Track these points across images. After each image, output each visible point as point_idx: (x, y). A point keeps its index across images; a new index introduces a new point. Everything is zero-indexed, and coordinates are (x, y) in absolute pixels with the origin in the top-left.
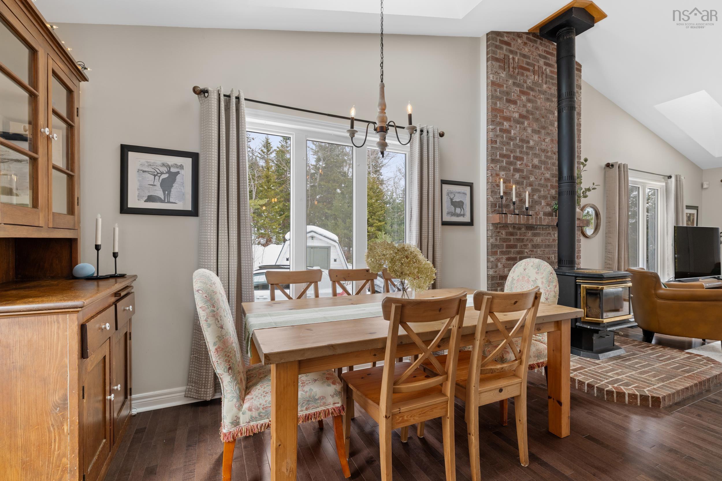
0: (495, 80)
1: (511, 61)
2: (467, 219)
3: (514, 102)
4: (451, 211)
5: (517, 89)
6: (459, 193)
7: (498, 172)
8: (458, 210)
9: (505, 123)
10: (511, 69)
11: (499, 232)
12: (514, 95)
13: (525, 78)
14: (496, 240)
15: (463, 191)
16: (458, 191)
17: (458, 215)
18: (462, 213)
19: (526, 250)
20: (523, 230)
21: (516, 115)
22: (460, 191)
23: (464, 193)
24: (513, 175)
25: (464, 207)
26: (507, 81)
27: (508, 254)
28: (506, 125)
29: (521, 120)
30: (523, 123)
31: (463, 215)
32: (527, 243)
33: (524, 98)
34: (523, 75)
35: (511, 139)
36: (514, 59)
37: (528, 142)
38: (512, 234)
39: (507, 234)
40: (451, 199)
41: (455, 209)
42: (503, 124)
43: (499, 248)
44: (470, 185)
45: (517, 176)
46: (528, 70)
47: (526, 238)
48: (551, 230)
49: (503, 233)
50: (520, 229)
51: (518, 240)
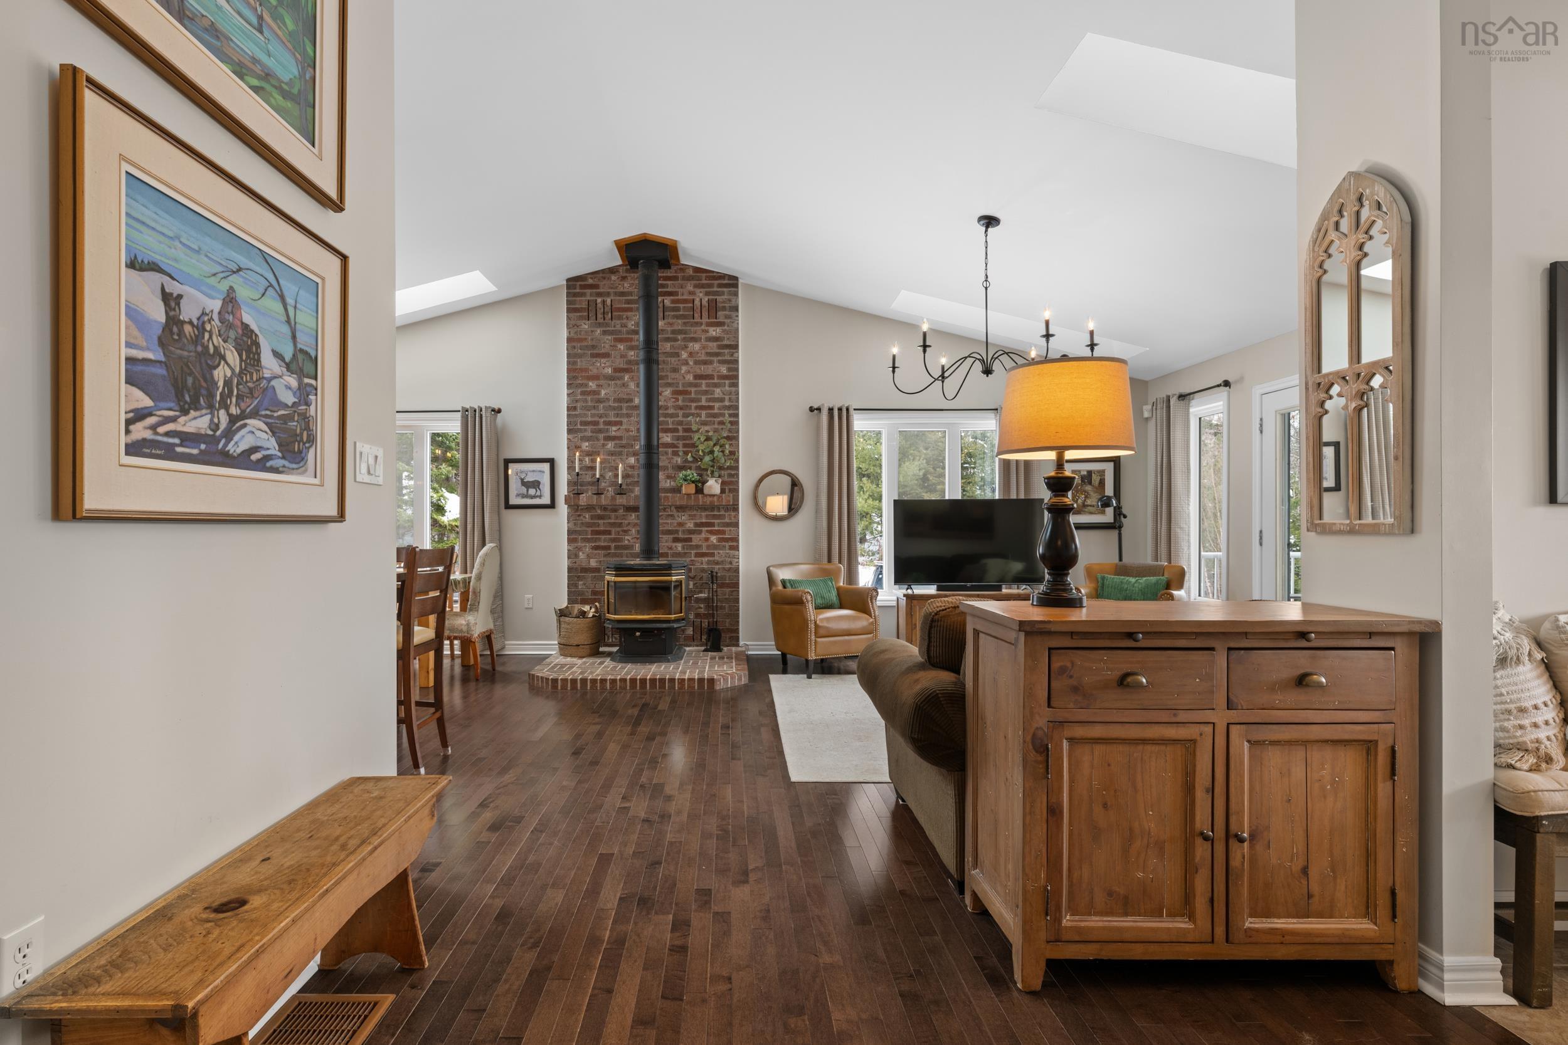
0: (572, 335)
1: (600, 305)
2: (546, 500)
3: (606, 355)
4: (521, 492)
5: (610, 338)
6: (534, 471)
7: (578, 444)
8: (532, 492)
9: (591, 384)
10: (600, 316)
11: (579, 516)
12: (604, 347)
13: (625, 321)
14: (575, 524)
15: (539, 469)
16: (531, 469)
17: (532, 497)
18: (538, 493)
19: (626, 537)
20: (621, 511)
21: (609, 371)
22: (535, 469)
23: (540, 471)
24: (604, 445)
25: (540, 487)
26: (592, 331)
27: (595, 542)
28: (592, 385)
29: (617, 374)
30: (622, 378)
31: (540, 497)
32: (629, 528)
33: (621, 347)
34: (620, 318)
35: (599, 401)
36: (604, 302)
37: (631, 400)
38: (601, 517)
39: (592, 517)
40: (522, 480)
41: (528, 491)
42: (586, 385)
43: (580, 535)
44: (551, 462)
45: (610, 445)
46: (630, 310)
47: (626, 522)
48: (675, 510)
49: (587, 516)
50: (615, 511)
51: (613, 525)
